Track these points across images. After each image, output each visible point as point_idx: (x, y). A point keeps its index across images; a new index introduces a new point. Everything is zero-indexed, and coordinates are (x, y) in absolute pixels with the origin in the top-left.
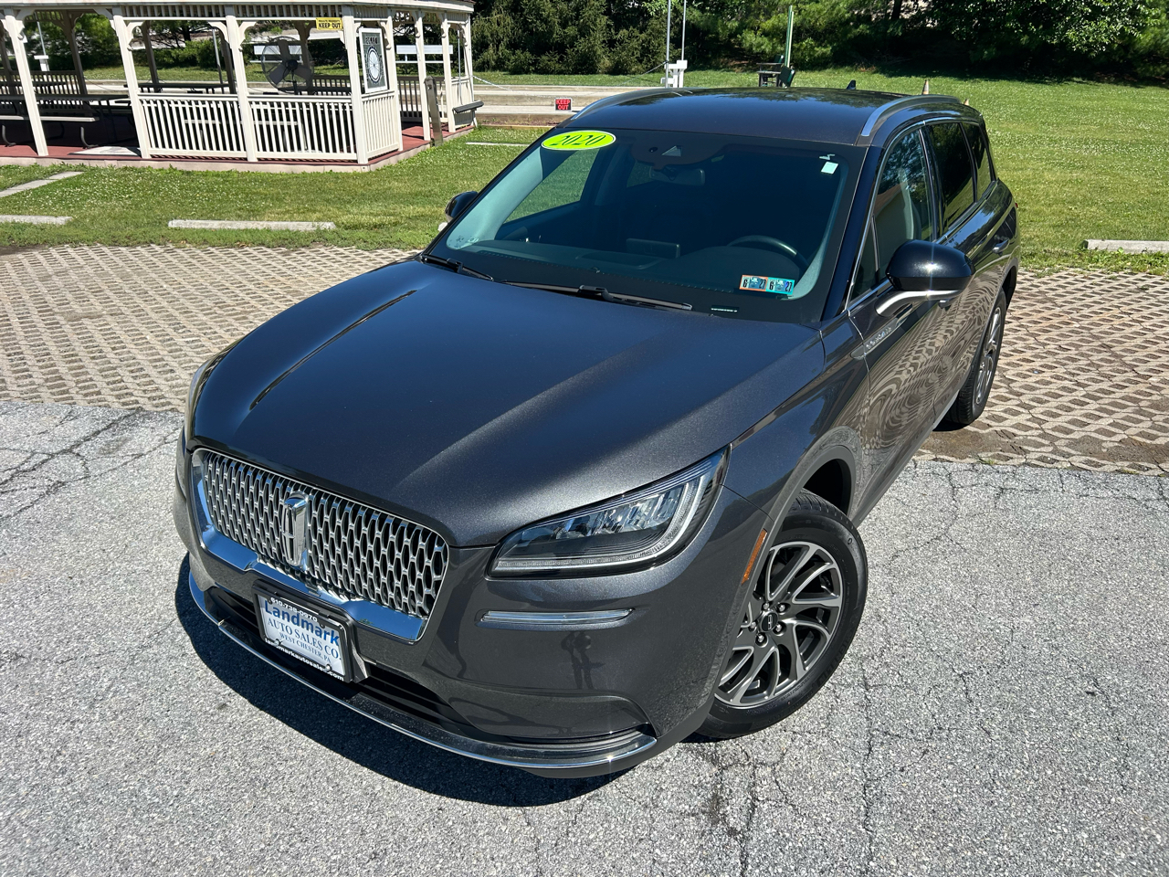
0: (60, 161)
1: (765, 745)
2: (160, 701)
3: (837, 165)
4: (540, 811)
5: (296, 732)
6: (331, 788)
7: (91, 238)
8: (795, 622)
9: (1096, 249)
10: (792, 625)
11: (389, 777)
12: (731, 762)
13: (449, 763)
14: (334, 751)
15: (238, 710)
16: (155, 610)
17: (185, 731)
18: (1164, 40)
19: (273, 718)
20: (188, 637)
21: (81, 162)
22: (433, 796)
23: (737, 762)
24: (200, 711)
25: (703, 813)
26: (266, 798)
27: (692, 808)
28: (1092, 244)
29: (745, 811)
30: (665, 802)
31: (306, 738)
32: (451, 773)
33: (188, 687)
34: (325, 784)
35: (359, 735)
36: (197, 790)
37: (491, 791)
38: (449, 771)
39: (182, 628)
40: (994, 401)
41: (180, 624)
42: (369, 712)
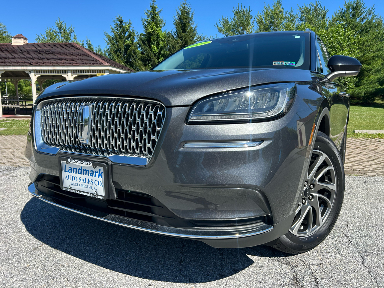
0: (6, 118)
1: (310, 257)
2: (5, 247)
3: (300, 36)
4: (204, 285)
5: (72, 257)
6: (89, 278)
7: (12, 133)
8: (318, 195)
9: (358, 133)
10: (316, 196)
11: (121, 273)
12: (297, 264)
13: (152, 267)
14: (92, 263)
15: (44, 250)
16: (10, 218)
17: (15, 258)
18: (355, 92)
19: (61, 252)
20: (24, 226)
21: (13, 118)
22: (145, 280)
23: (300, 264)
24: (24, 250)
25: (292, 284)
26: (54, 283)
27: (285, 282)
28: (357, 131)
29: (313, 283)
30: (269, 280)
31: (78, 259)
32: (154, 270)
33: (20, 242)
34: (86, 277)
35: (105, 257)
36: (17, 281)
37: (176, 277)
38: (153, 270)
39: (22, 223)
40: (346, 163)
41: (21, 221)
42: (115, 221)
